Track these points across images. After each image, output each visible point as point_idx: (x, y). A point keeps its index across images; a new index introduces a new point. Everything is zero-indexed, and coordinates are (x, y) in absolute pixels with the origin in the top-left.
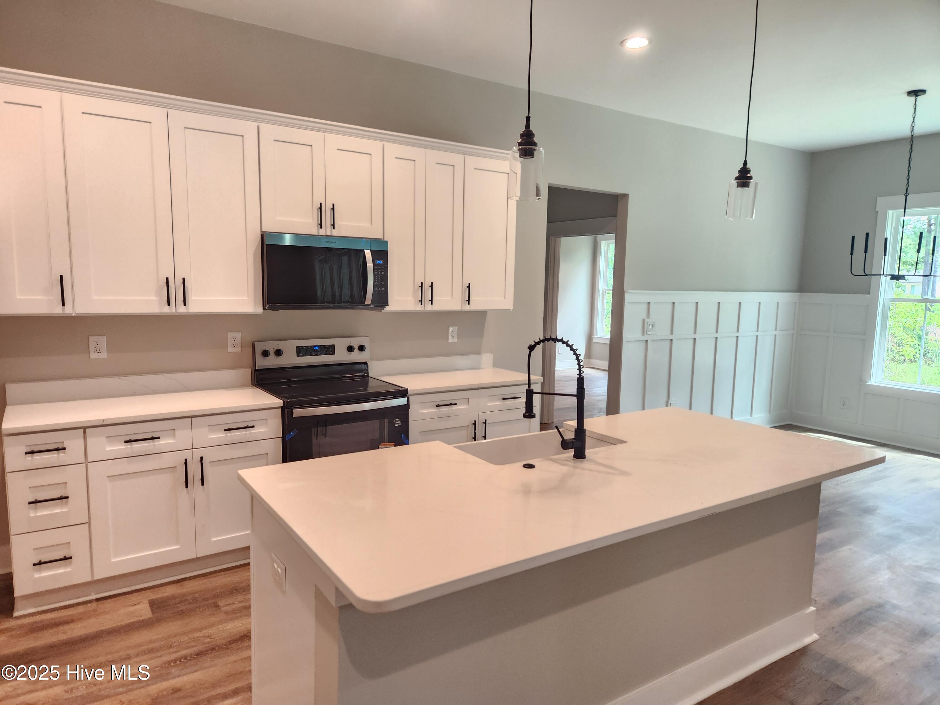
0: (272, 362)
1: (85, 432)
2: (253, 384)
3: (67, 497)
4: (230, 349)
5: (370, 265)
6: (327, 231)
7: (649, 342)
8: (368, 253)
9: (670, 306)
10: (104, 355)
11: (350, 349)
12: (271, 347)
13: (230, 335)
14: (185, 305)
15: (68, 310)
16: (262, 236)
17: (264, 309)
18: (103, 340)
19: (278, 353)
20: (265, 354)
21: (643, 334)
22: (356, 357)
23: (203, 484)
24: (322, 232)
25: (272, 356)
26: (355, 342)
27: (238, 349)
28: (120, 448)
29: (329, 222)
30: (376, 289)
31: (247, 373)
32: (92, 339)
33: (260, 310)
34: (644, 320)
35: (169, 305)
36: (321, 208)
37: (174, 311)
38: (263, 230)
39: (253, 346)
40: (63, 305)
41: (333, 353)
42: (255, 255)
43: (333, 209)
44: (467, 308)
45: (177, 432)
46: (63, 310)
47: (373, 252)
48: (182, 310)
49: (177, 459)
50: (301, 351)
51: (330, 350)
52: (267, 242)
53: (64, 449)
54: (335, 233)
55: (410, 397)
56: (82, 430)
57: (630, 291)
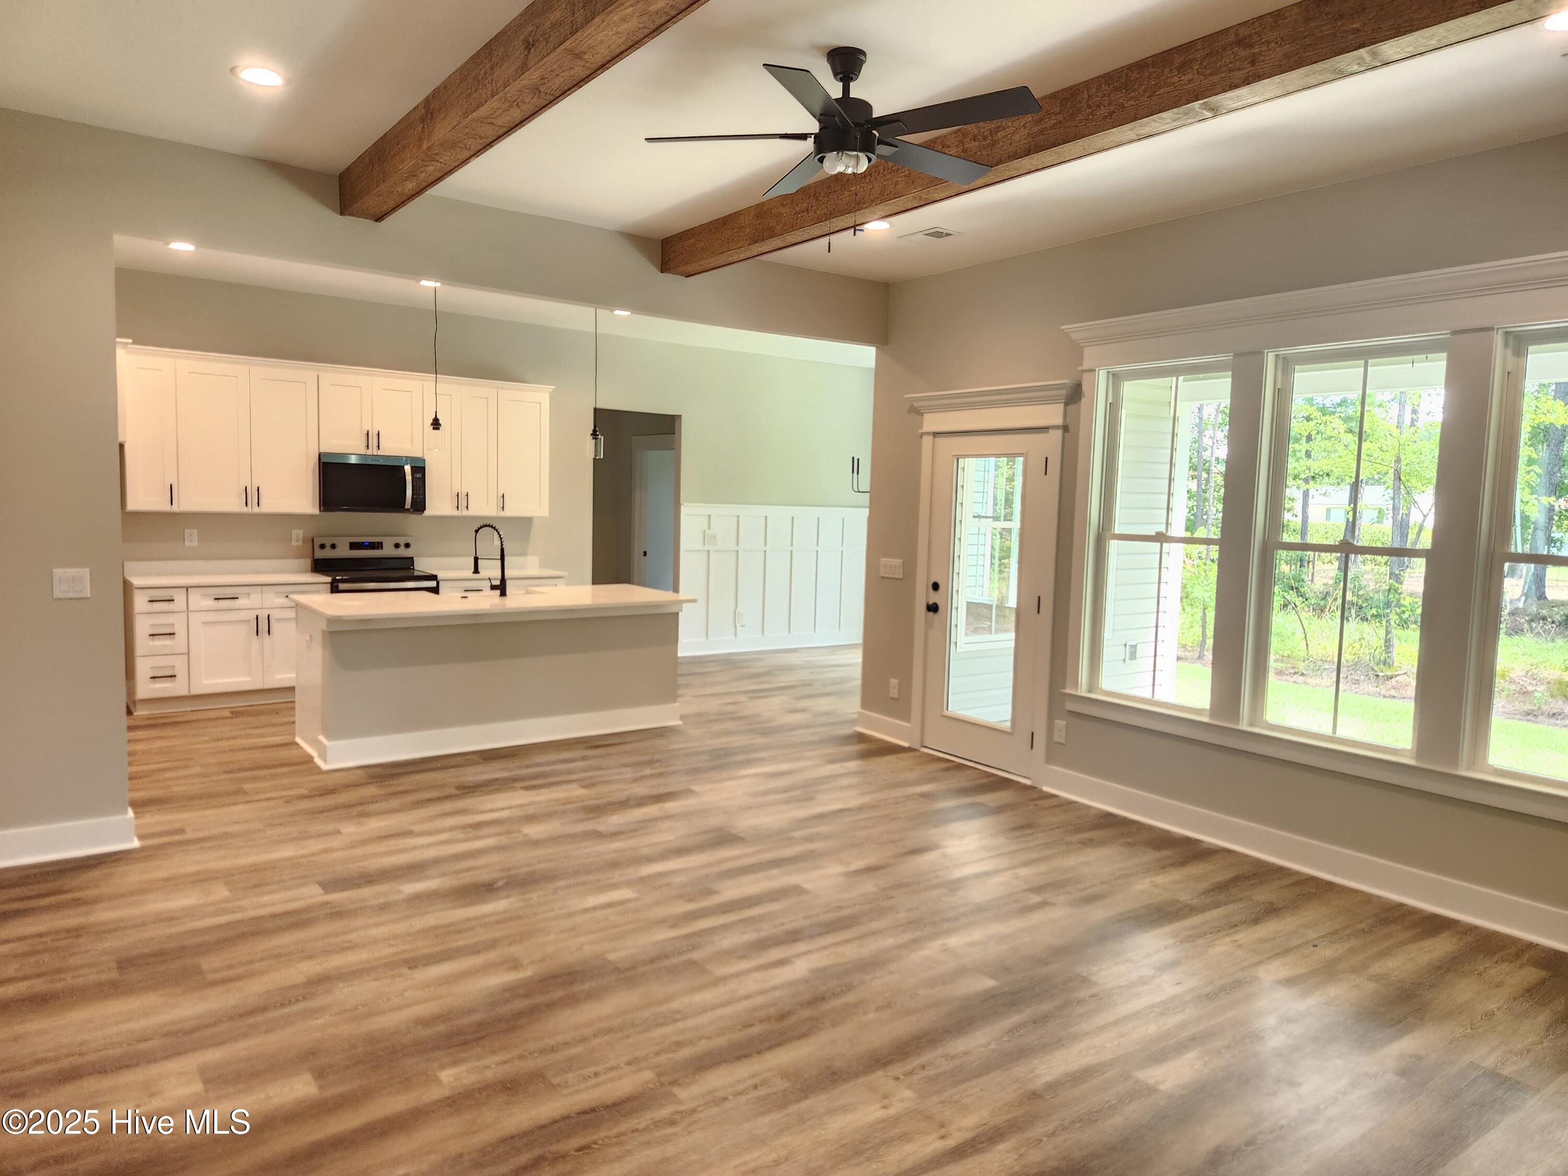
0: (328, 553)
1: (187, 590)
2: (312, 571)
3: (174, 634)
4: (294, 543)
5: (409, 478)
6: (373, 451)
7: (711, 552)
8: (408, 468)
9: (735, 519)
10: (195, 543)
11: (397, 546)
12: (328, 542)
13: (295, 532)
14: (258, 506)
15: (175, 508)
16: (319, 455)
17: (320, 511)
18: (195, 532)
19: (333, 546)
20: (322, 546)
21: (704, 544)
22: (402, 552)
23: (269, 634)
24: (369, 452)
25: (328, 548)
26: (402, 541)
27: (300, 543)
28: (211, 603)
29: (375, 444)
30: (415, 497)
31: (308, 563)
32: (187, 531)
33: (317, 511)
34: (705, 532)
35: (247, 505)
36: (368, 434)
37: (250, 511)
38: (320, 451)
39: (313, 540)
40: (172, 504)
41: (382, 548)
42: (314, 470)
43: (378, 434)
44: (502, 514)
45: (251, 596)
46: (171, 508)
47: (412, 468)
48: (256, 510)
49: (251, 615)
50: (354, 546)
51: (379, 545)
52: (323, 460)
53: (173, 600)
54: (380, 453)
55: (440, 583)
56: (185, 589)
57: (685, 504)
